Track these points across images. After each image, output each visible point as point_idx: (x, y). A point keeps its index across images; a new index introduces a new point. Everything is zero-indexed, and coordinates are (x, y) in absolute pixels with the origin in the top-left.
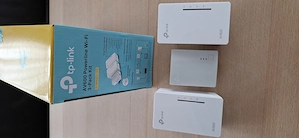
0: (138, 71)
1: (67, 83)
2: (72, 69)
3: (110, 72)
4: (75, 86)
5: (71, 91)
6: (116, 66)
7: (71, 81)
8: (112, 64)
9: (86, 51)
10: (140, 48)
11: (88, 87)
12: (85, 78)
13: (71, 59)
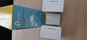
0: (40, 21)
1: (17, 23)
2: (19, 19)
3: (31, 21)
4: (20, 25)
5: (18, 26)
6: (33, 19)
7: (18, 23)
8: (32, 18)
9: (24, 14)
10: (40, 14)
11: (24, 25)
12: (23, 22)
13: (19, 16)
